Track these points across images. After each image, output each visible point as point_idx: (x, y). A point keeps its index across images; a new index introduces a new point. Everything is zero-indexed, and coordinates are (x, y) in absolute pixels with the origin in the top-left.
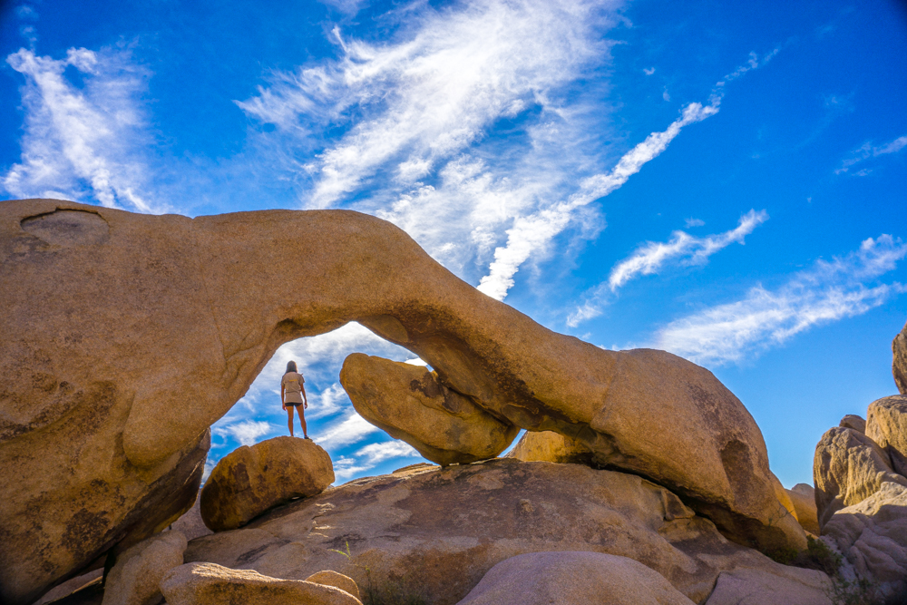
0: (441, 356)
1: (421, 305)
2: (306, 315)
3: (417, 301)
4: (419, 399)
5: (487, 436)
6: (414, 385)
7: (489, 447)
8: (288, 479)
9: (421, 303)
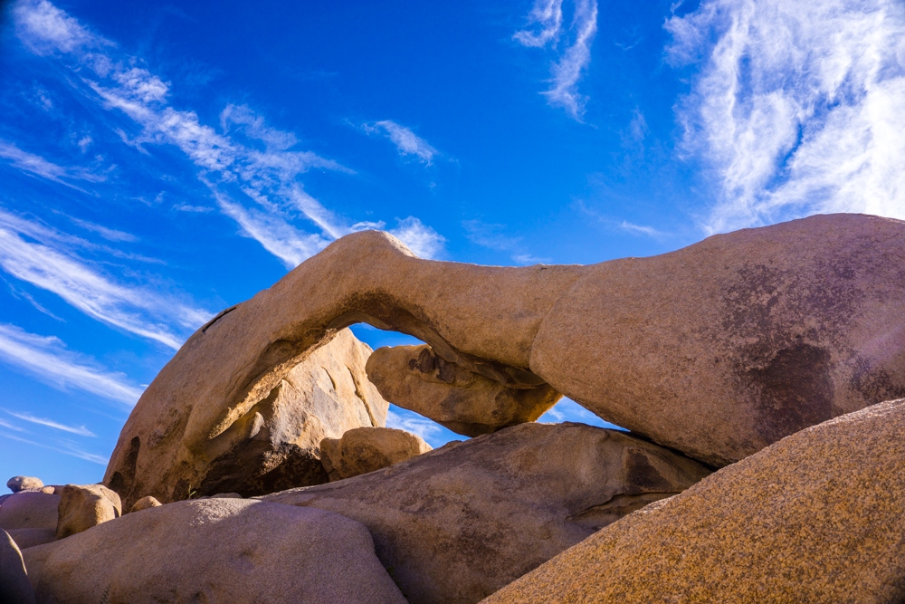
0: (422, 331)
1: (361, 296)
2: (291, 333)
3: (357, 293)
4: (417, 376)
5: (493, 401)
6: (412, 363)
7: (495, 413)
8: (365, 461)
9: (360, 293)
